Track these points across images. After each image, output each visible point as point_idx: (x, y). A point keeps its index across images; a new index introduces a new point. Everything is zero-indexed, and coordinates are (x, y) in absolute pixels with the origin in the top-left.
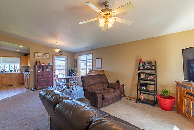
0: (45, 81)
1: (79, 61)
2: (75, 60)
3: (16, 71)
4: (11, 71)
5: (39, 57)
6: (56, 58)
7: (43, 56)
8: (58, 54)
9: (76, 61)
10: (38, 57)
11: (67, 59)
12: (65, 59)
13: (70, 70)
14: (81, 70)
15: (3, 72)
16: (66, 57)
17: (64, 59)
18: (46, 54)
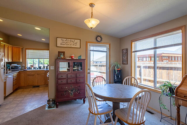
0: (72, 91)
1: (134, 52)
2: (125, 51)
3: (45, 68)
4: (40, 68)
5: (64, 46)
6: (92, 48)
7: (70, 44)
8: (95, 41)
9: (127, 52)
10: (62, 46)
11: (109, 49)
12: (107, 49)
13: (116, 69)
14: (138, 69)
15: (31, 68)
16: (108, 46)
17: (105, 49)
18: (76, 41)
